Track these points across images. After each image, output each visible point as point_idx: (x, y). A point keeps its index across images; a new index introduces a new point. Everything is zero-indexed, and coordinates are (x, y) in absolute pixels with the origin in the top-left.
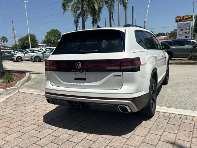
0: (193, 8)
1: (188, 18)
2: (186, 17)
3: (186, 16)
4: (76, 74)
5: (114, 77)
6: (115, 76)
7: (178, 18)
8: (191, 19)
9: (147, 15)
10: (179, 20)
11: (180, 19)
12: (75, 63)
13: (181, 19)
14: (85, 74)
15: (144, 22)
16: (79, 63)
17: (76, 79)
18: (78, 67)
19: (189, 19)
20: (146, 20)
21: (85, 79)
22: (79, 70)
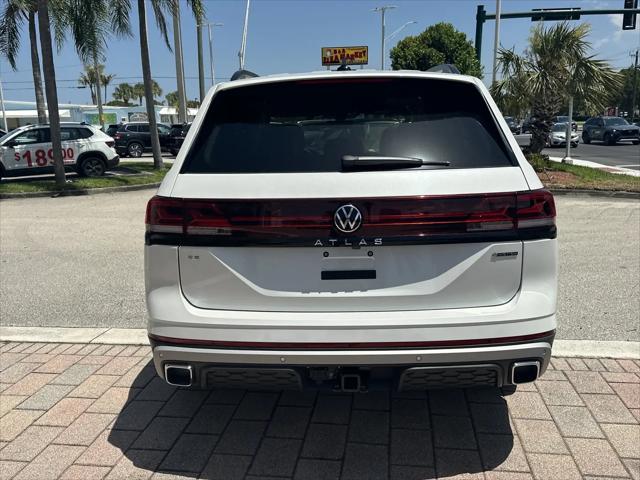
0: (383, 27)
1: (356, 55)
2: (351, 53)
3: (349, 48)
4: (326, 254)
5: (493, 260)
6: (499, 255)
7: (329, 54)
8: (363, 59)
9: (245, 34)
10: (332, 58)
11: (334, 55)
12: (335, 212)
13: (336, 57)
14: (370, 254)
15: (239, 54)
16: (355, 212)
17: (327, 275)
18: (348, 227)
19: (357, 59)
20: (243, 51)
21: (370, 274)
22: (352, 240)
